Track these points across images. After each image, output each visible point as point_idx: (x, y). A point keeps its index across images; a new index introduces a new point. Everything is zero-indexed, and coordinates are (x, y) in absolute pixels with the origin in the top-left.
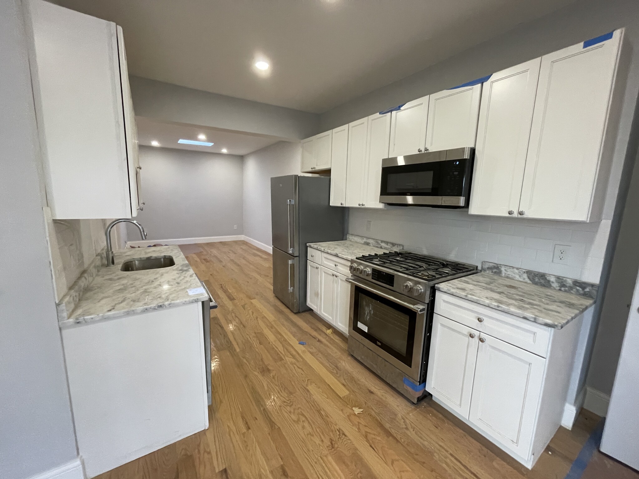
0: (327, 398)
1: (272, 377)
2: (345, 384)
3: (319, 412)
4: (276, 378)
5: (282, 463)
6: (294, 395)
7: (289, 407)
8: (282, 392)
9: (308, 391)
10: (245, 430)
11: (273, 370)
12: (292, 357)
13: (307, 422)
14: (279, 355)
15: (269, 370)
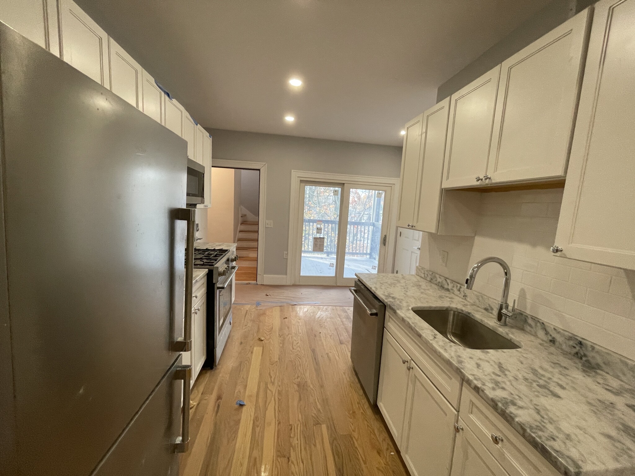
0: (271, 350)
1: (299, 378)
2: (250, 352)
3: (283, 347)
4: (296, 375)
5: (315, 338)
6: (291, 359)
7: (299, 355)
8: (298, 364)
9: (279, 359)
10: (329, 353)
11: (295, 384)
12: (268, 391)
13: (294, 345)
14: (278, 398)
15: (298, 385)
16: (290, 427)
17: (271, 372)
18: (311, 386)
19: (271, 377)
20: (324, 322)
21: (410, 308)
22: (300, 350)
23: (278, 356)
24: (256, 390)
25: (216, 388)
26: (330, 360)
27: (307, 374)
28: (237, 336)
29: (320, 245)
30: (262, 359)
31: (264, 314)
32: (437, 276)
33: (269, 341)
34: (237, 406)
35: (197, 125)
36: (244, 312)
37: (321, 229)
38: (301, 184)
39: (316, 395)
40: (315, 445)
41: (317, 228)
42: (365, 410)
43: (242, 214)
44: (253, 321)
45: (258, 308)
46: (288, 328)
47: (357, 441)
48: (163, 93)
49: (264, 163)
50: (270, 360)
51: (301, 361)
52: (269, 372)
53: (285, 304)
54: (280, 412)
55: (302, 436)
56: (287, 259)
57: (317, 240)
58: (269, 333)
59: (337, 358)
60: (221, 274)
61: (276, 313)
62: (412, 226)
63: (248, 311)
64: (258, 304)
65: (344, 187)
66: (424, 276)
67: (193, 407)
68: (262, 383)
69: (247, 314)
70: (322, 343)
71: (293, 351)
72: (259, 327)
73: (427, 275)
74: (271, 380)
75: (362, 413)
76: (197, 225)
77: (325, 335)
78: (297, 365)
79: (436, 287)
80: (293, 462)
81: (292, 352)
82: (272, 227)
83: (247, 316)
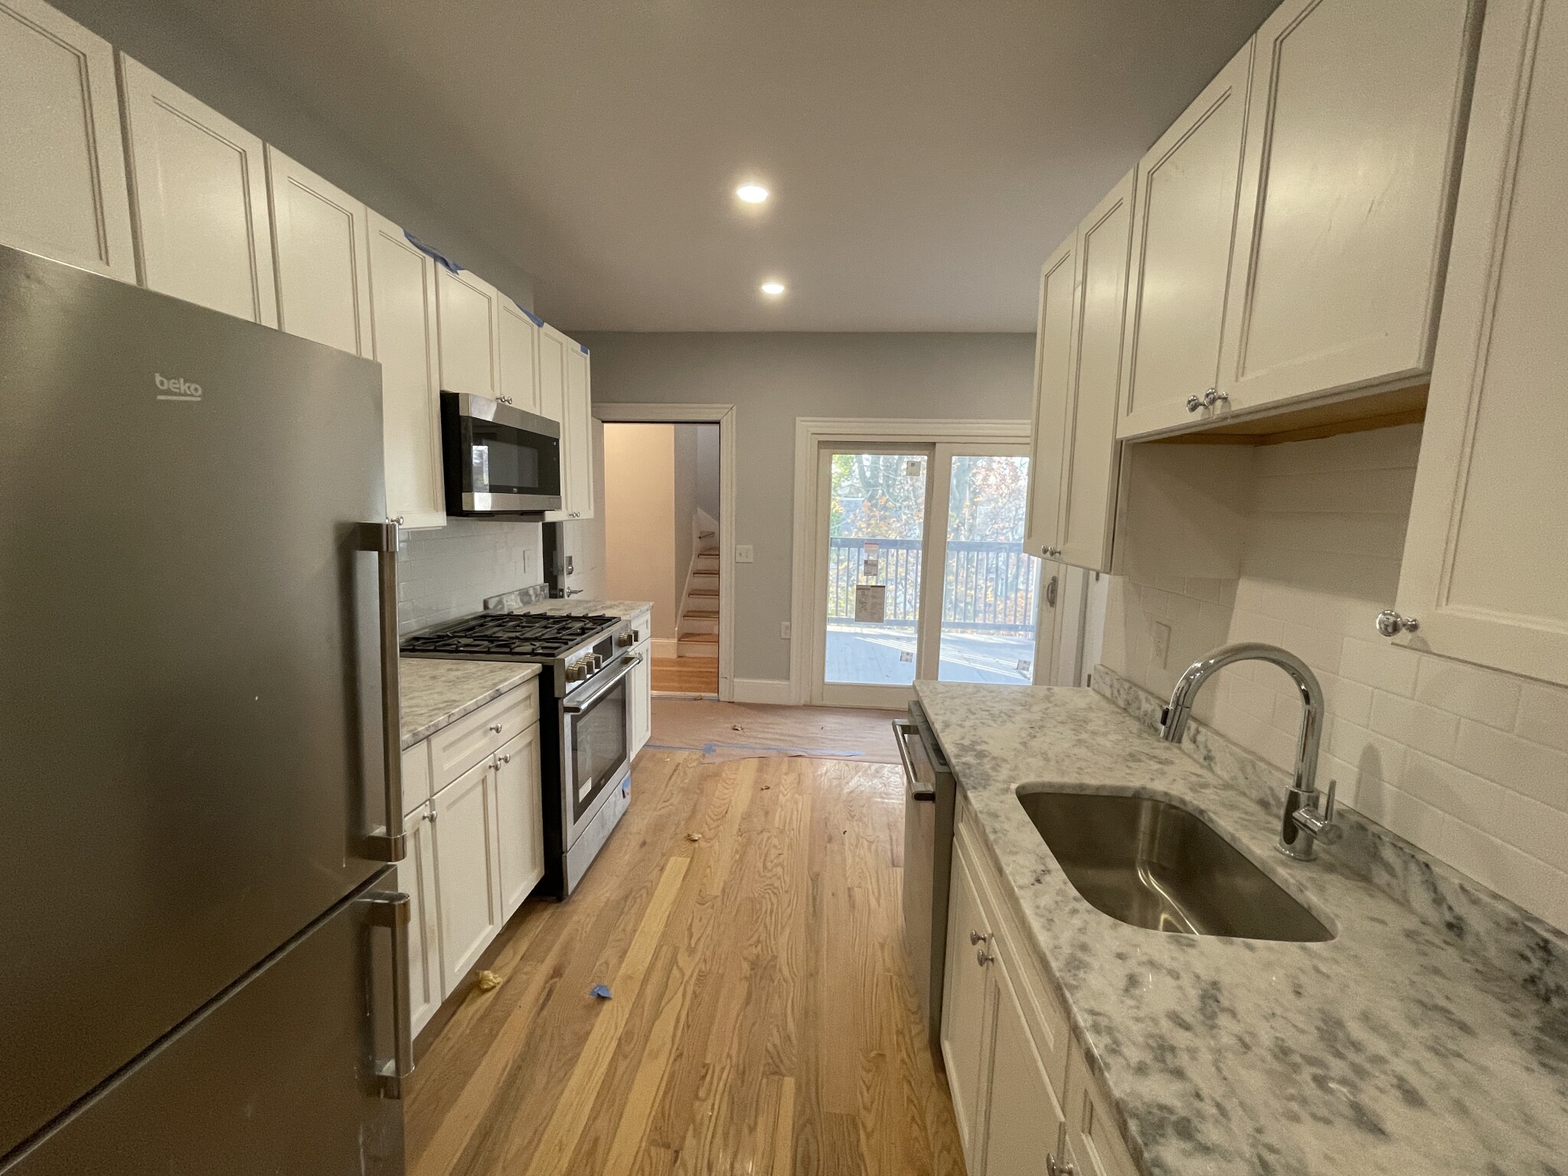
0: (710, 867)
1: (760, 945)
2: (659, 868)
3: (741, 860)
4: (755, 938)
5: (828, 846)
6: (751, 895)
7: (776, 885)
8: (767, 909)
9: (724, 890)
10: (856, 889)
11: (745, 959)
12: (675, 968)
13: (768, 859)
14: (694, 992)
15: (754, 965)
16: (703, 1071)
17: (696, 921)
18: (786, 971)
19: (691, 936)
20: (863, 806)
21: (1014, 786)
22: (781, 873)
23: (722, 884)
24: (646, 965)
25: (556, 948)
26: (853, 906)
27: (783, 939)
28: (638, 825)
29: (874, 605)
30: (681, 888)
31: (716, 775)
32: (1142, 695)
33: (709, 845)
34: (590, 999)
35: (540, 325)
36: (668, 770)
37: (876, 565)
38: (822, 451)
39: (792, 994)
40: (752, 1129)
41: (866, 562)
42: (912, 1055)
43: (701, 532)
44: (685, 791)
45: (706, 761)
46: (767, 813)
47: (869, 1136)
48: (430, 260)
49: (730, 406)
50: (700, 891)
51: (775, 901)
52: (690, 921)
53: (773, 753)
54: (689, 1027)
55: (726, 1099)
56: (790, 639)
57: (866, 592)
58: (715, 824)
59: (873, 902)
60: (571, 677)
61: (745, 776)
62: (1052, 554)
63: (680, 767)
64: (709, 749)
65: (934, 454)
66: (1112, 694)
67: (494, 987)
68: (665, 948)
69: (677, 772)
70: (844, 860)
71: (762, 874)
72: (695, 806)
73: (1118, 691)
74: (690, 943)
75: (903, 1061)
76: (570, 558)
77: (858, 839)
78: (764, 910)
79: (1135, 726)
80: (684, 1165)
81: (760, 875)
82: (752, 561)
83: (674, 777)
